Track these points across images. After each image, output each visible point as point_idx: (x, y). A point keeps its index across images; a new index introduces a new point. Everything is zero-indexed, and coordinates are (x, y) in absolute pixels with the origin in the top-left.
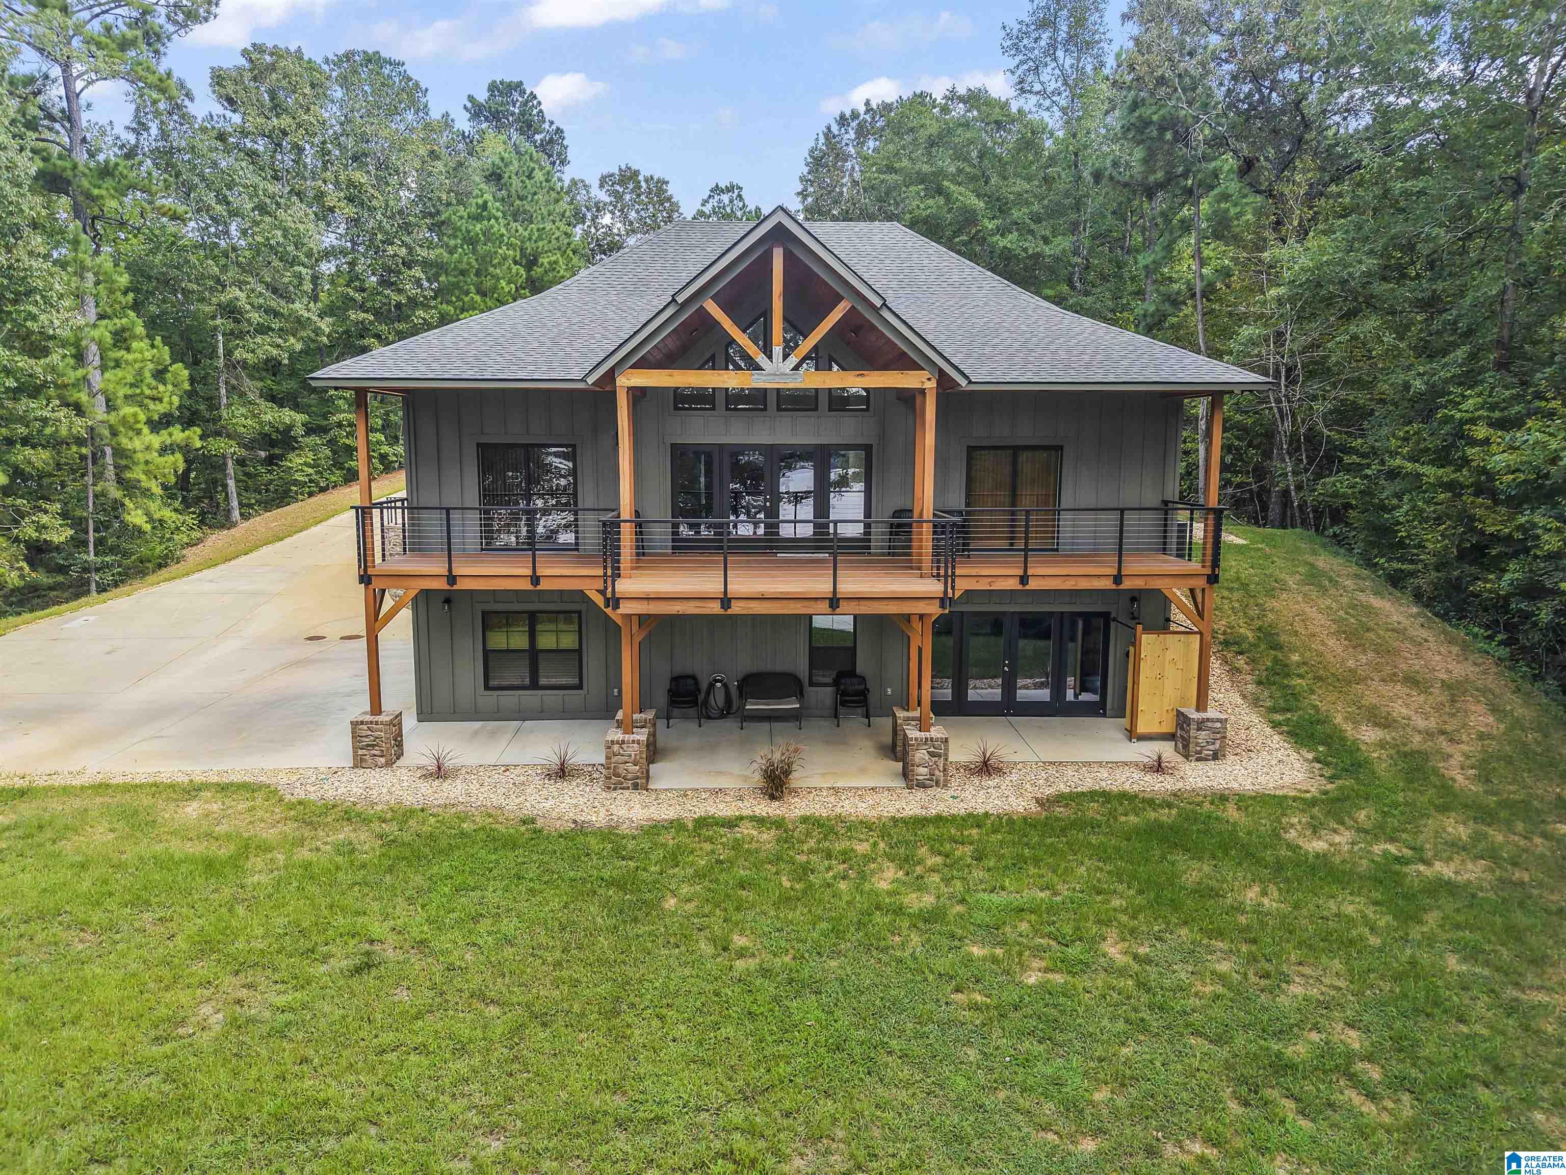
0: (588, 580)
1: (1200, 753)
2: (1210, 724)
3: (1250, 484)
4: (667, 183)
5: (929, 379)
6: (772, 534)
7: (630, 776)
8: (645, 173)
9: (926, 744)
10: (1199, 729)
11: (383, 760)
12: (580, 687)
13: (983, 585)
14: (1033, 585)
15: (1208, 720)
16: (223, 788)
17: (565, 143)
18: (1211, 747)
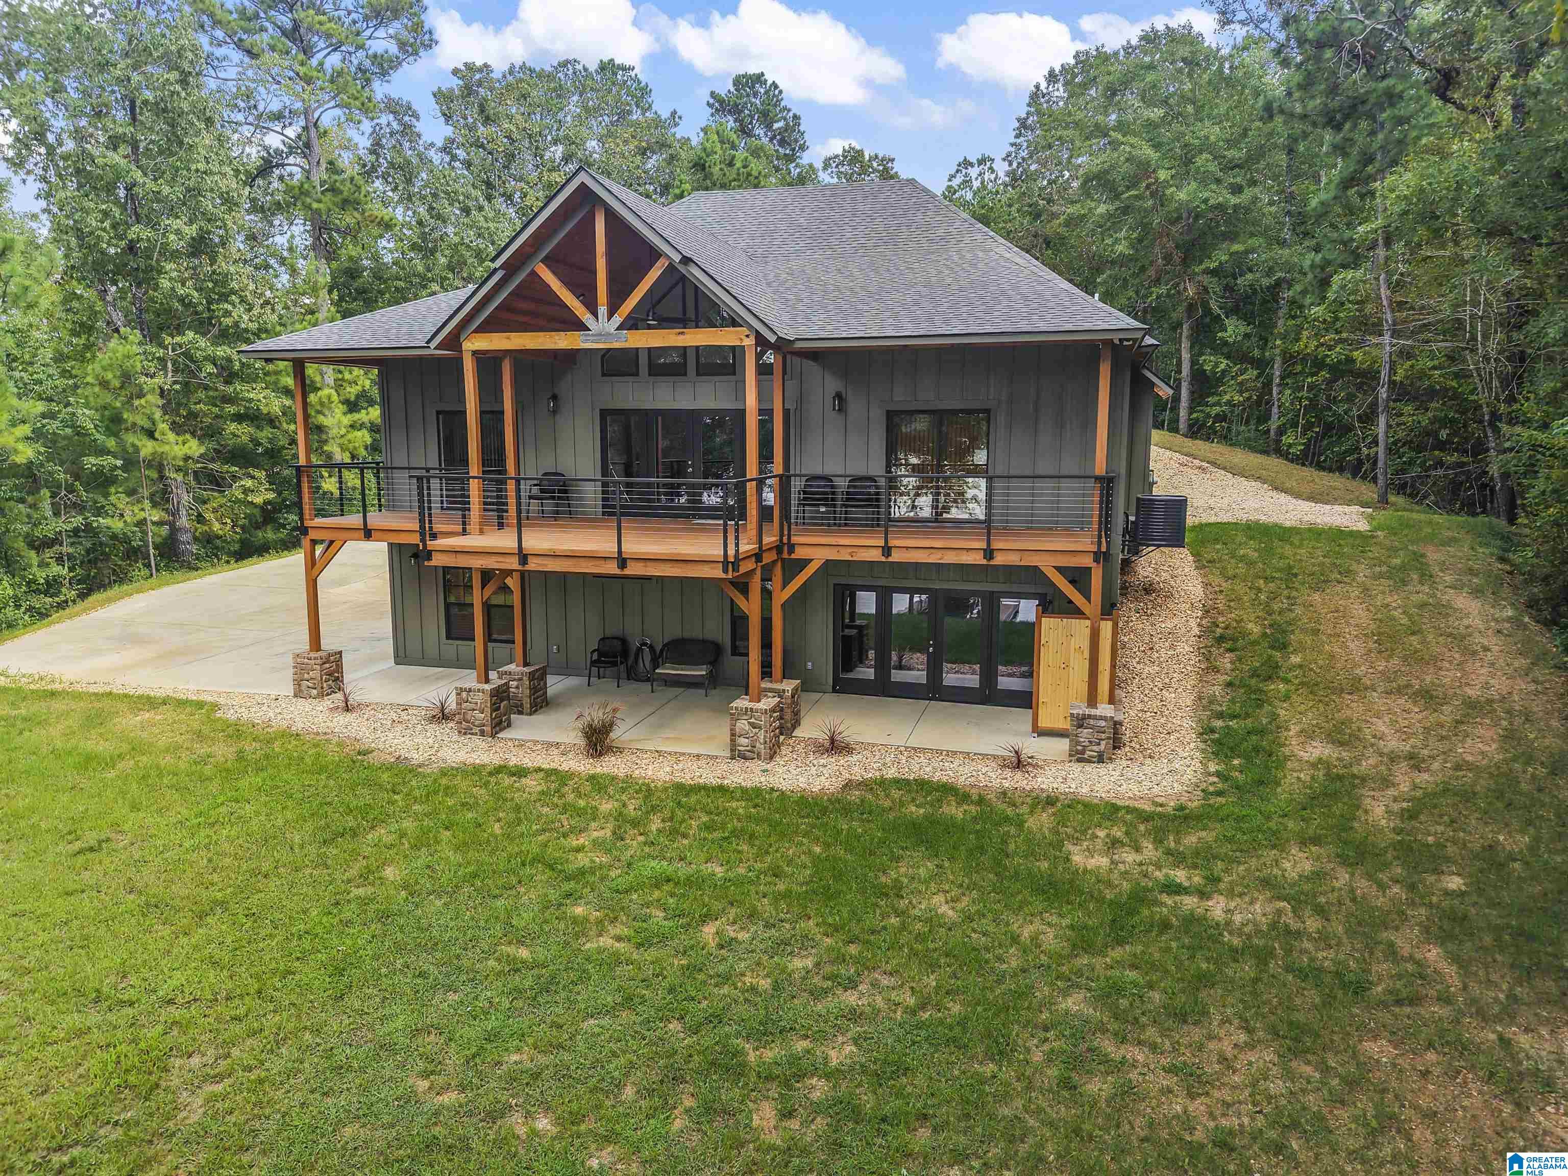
1: (1083, 752)
2: (1092, 722)
3: (1468, 464)
5: (747, 336)
6: (694, 502)
8: (869, 152)
9: (746, 714)
11: (315, 692)
13: (845, 556)
14: (896, 557)
15: (1095, 718)
16: (182, 703)
17: (802, 128)
18: (1095, 748)
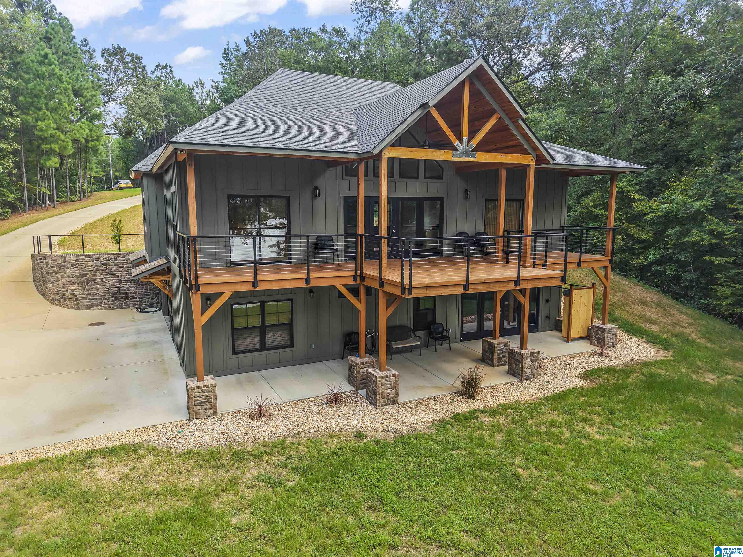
0: (337, 279)
1: (608, 344)
2: (612, 330)
4: (142, 58)
5: (532, 160)
7: (390, 396)
8: (129, 50)
9: (530, 356)
10: (608, 333)
11: (211, 411)
12: (291, 345)
18: (612, 341)
